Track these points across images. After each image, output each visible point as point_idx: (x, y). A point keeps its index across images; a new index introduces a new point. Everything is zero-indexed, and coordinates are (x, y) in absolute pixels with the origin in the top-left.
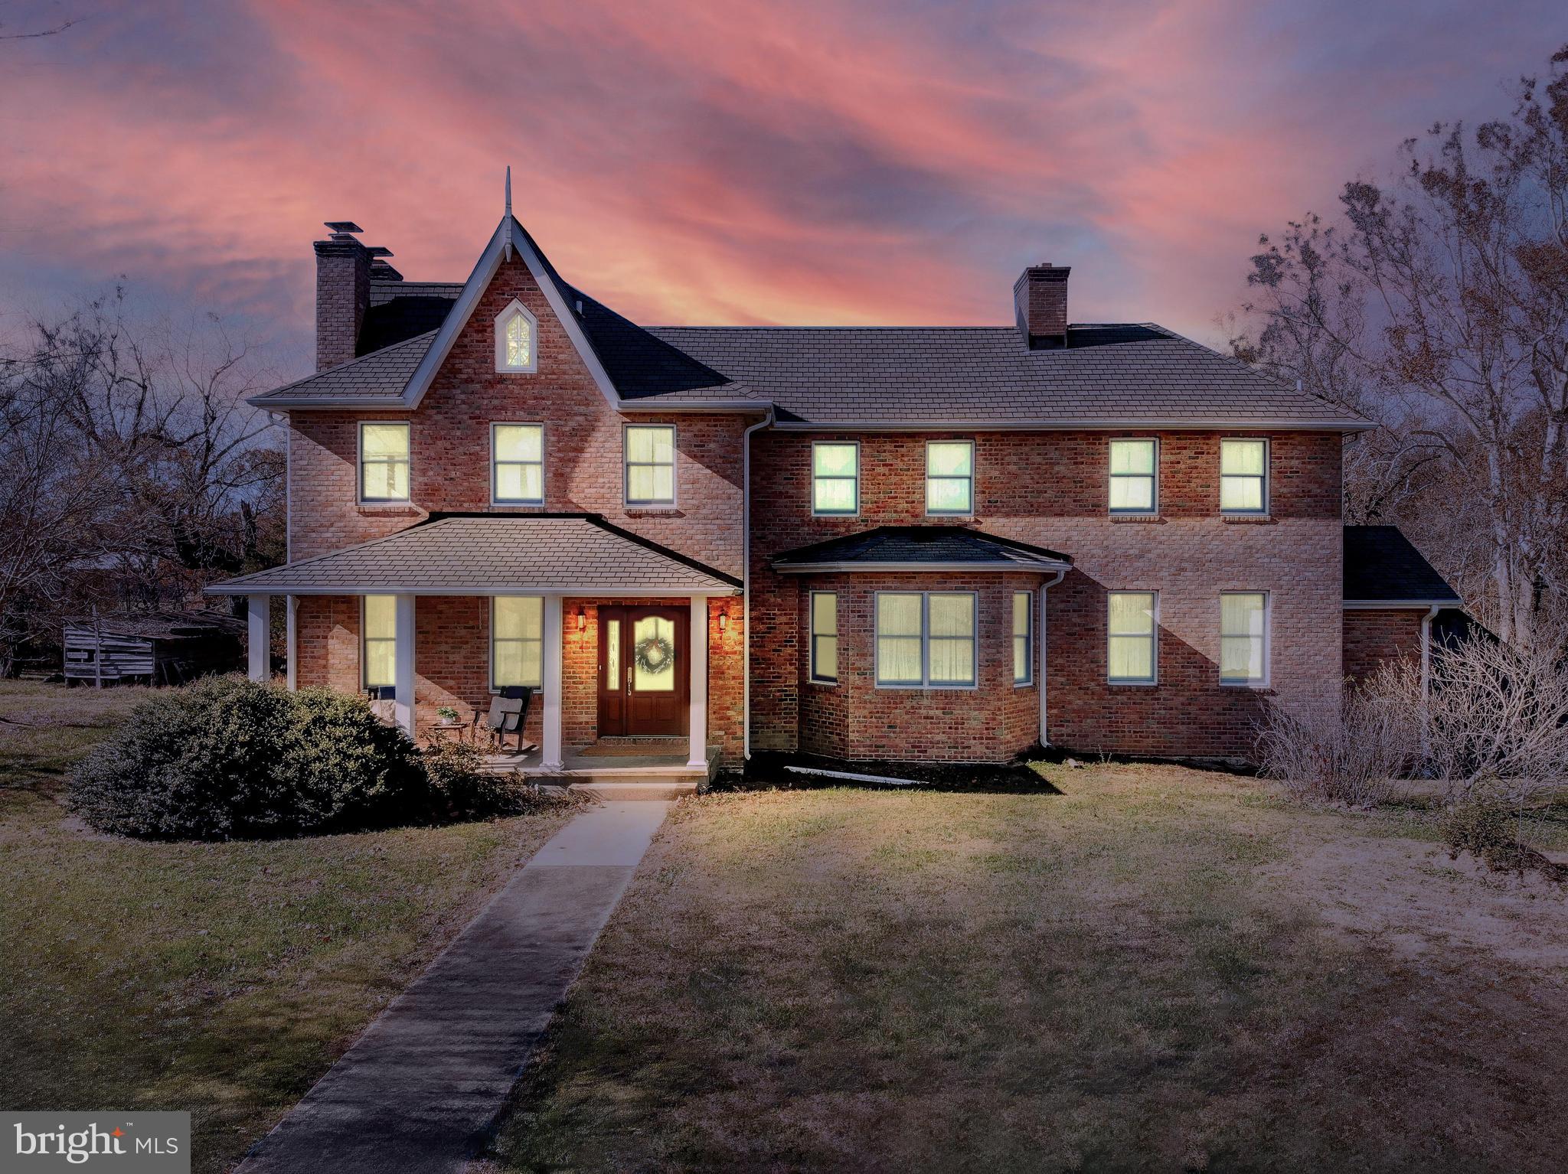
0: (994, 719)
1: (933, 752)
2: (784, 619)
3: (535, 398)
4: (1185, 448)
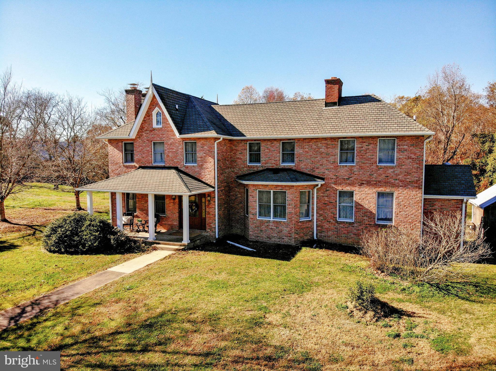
0: (291, 231)
3: (162, 135)
4: (365, 142)
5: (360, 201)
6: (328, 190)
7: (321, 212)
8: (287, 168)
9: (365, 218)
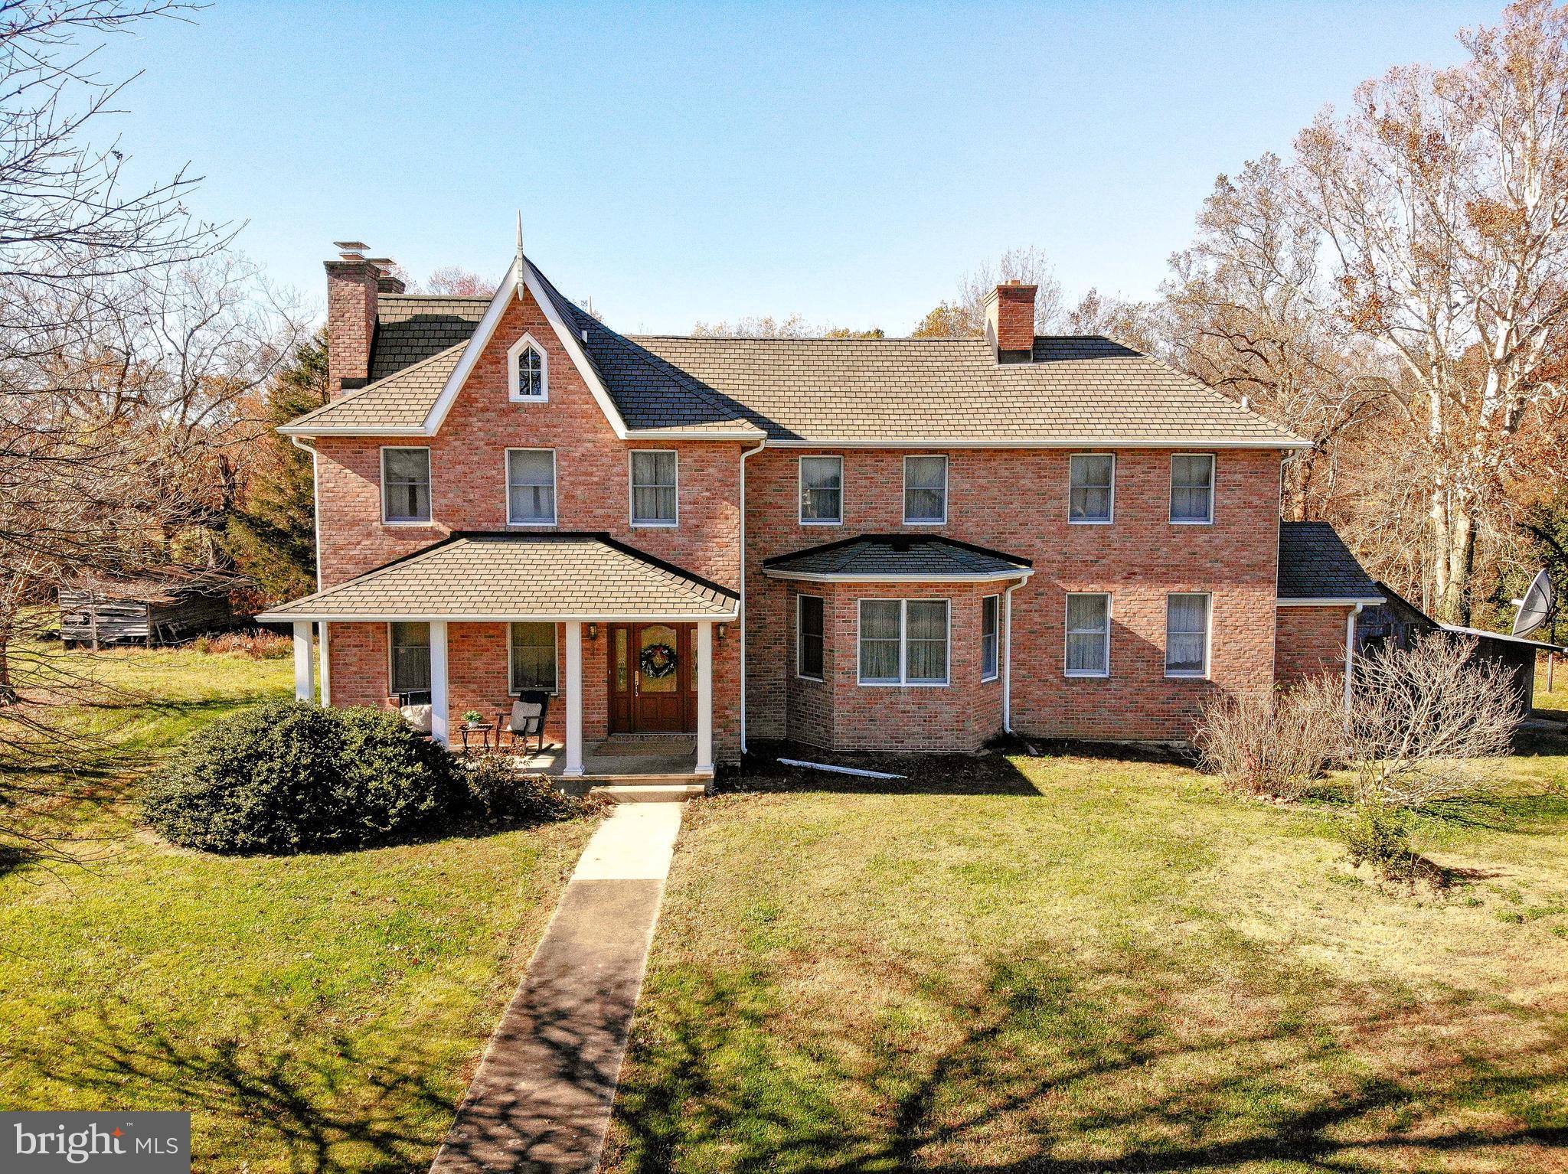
0: (964, 713)
1: (909, 742)
2: (773, 619)
3: (548, 426)
4: (1139, 463)
5: (1126, 619)
6: (1042, 594)
7: (1022, 656)
8: (926, 533)
9: (1139, 665)
